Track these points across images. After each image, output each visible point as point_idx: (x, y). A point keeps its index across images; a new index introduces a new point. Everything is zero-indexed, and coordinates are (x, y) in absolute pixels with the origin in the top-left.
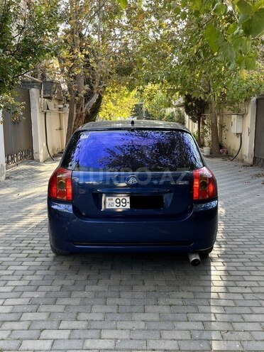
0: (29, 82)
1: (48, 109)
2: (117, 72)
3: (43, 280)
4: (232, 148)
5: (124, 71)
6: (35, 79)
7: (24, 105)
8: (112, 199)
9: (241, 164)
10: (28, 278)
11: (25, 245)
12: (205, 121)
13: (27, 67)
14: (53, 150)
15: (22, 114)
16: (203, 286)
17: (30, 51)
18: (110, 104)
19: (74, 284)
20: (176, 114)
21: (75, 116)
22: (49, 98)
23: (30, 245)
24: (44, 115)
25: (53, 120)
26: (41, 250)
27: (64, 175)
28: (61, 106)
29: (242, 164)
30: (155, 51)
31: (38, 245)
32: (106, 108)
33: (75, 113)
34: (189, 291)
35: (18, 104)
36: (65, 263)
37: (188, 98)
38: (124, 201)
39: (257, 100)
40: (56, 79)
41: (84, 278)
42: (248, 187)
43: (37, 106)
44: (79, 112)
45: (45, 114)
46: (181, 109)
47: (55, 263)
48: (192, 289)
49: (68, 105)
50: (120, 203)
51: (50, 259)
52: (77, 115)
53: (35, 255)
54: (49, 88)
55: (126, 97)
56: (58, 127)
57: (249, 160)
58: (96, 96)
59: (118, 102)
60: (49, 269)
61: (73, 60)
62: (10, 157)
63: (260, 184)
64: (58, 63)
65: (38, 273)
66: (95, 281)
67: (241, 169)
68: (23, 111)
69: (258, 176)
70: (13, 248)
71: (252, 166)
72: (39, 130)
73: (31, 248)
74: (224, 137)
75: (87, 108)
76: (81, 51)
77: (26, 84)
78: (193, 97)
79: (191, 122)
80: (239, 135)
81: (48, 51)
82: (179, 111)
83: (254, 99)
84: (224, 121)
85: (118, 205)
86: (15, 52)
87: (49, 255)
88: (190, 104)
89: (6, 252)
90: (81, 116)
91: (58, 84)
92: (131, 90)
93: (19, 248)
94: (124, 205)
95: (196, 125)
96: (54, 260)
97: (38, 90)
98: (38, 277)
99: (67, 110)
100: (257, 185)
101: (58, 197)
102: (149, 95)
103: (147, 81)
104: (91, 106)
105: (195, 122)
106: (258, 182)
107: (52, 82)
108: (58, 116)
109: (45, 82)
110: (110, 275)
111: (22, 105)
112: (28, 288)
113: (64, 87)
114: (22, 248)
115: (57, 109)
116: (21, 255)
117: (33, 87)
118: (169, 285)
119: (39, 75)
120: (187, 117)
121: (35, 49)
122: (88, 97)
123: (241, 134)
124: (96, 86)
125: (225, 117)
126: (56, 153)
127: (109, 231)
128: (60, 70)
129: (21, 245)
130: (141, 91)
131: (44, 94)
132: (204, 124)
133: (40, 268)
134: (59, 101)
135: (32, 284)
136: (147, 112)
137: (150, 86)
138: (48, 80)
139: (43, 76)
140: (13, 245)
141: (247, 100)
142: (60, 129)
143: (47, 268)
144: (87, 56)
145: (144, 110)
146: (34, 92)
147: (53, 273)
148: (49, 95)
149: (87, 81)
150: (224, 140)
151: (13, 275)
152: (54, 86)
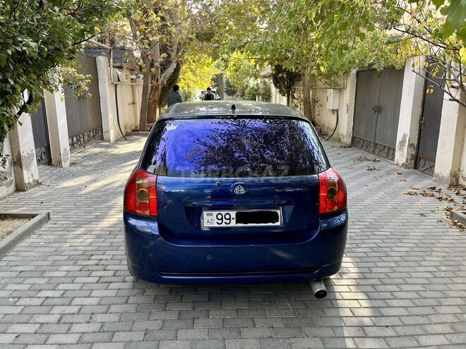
0: (95, 48)
1: (119, 80)
2: (197, 37)
3: (120, 321)
4: (326, 125)
5: (206, 37)
6: (103, 45)
7: (89, 78)
8: (212, 215)
9: (337, 144)
10: (99, 318)
11: (96, 262)
12: (295, 94)
13: (92, 31)
14: (126, 127)
15: (87, 89)
16: (332, 327)
17: (95, 10)
18: (189, 74)
19: (162, 329)
20: (261, 86)
21: (150, 88)
22: (120, 68)
23: (101, 262)
24: (114, 88)
25: (125, 94)
26: (116, 271)
27: (146, 181)
28: (134, 77)
29: (339, 145)
30: (242, 14)
31: (112, 262)
32: (184, 79)
33: (150, 85)
34: (315, 337)
35: (82, 76)
36: (149, 292)
37: (278, 69)
38: (228, 217)
39: (358, 72)
40: (129, 46)
41: (174, 316)
42: (353, 174)
43: (106, 77)
44: (155, 83)
45: (116, 86)
46: (267, 80)
47: (135, 291)
48: (319, 332)
49: (142, 76)
50: (222, 219)
51: (128, 285)
52: (152, 87)
53: (108, 280)
54: (119, 56)
55: (207, 66)
56: (131, 101)
57: (348, 140)
58: (174, 65)
59: (198, 72)
60: (126, 303)
61: (147, 24)
62: (75, 138)
63: (365, 170)
64: (129, 26)
65: (113, 309)
66: (190, 322)
67: (340, 151)
68: (88, 85)
69: (360, 159)
70: (79, 268)
71: (350, 147)
72: (109, 105)
73: (102, 267)
74: (317, 113)
75: (163, 79)
76: (156, 12)
77: (92, 50)
78: (283, 68)
79: (278, 95)
80: (336, 111)
81: (118, 10)
82: (265, 83)
83: (354, 71)
84: (318, 95)
85: (220, 222)
86: (75, 11)
87: (127, 279)
88: (280, 75)
89: (70, 274)
90: (157, 88)
91: (131, 51)
92: (214, 59)
93: (87, 268)
94: (228, 222)
95: (285, 99)
96: (134, 288)
97: (107, 59)
98: (113, 315)
99: (141, 81)
100: (362, 171)
101: (138, 211)
102: (234, 65)
103: (233, 49)
104: (168, 76)
105: (284, 95)
106: (362, 167)
107: (123, 49)
108: (130, 89)
109: (115, 48)
110: (208, 311)
111: (87, 79)
112: (100, 336)
113: (137, 54)
114: (91, 268)
115: (129, 80)
116: (89, 280)
117: (100, 54)
118: (287, 326)
119: (107, 40)
120: (274, 90)
121: (101, 6)
122: (164, 67)
123: (337, 111)
124: (173, 55)
125: (318, 90)
126: (129, 131)
127: (209, 257)
128: (132, 35)
129: (90, 262)
130: (226, 61)
131: (114, 62)
132: (294, 98)
133: (115, 300)
134: (132, 70)
135: (105, 329)
136: (228, 83)
137: (236, 55)
138: (118, 46)
139: (112, 42)
140: (79, 262)
141: (347, 73)
142: (133, 103)
143: (124, 301)
144: (163, 19)
145: (224, 80)
146: (102, 60)
147: (133, 308)
148: (119, 64)
149: (164, 49)
150: (317, 117)
151: (78, 313)
152: (126, 54)
